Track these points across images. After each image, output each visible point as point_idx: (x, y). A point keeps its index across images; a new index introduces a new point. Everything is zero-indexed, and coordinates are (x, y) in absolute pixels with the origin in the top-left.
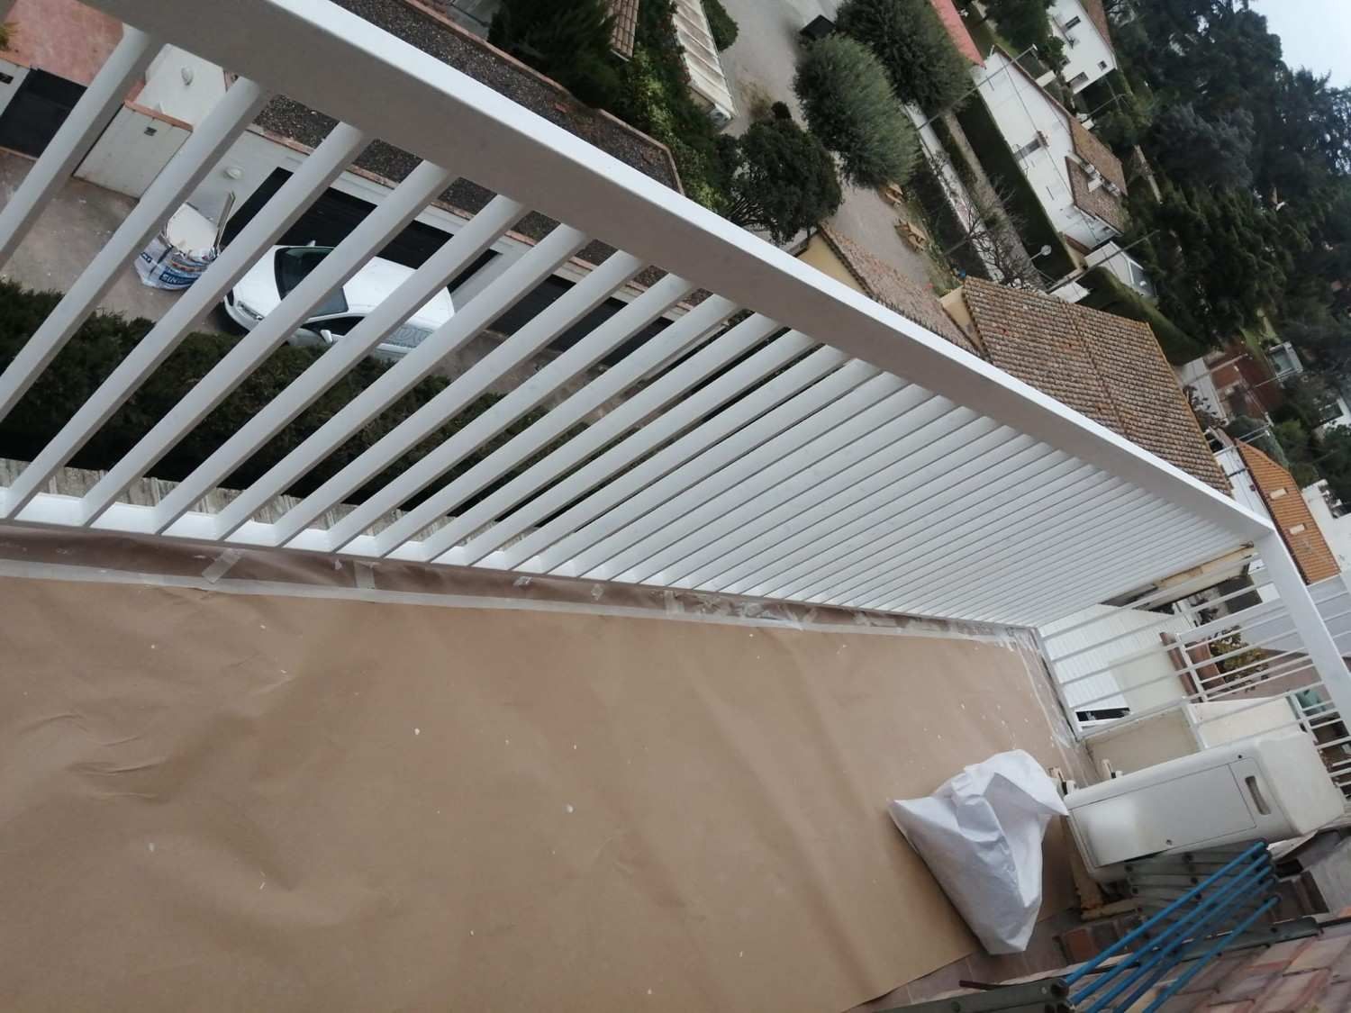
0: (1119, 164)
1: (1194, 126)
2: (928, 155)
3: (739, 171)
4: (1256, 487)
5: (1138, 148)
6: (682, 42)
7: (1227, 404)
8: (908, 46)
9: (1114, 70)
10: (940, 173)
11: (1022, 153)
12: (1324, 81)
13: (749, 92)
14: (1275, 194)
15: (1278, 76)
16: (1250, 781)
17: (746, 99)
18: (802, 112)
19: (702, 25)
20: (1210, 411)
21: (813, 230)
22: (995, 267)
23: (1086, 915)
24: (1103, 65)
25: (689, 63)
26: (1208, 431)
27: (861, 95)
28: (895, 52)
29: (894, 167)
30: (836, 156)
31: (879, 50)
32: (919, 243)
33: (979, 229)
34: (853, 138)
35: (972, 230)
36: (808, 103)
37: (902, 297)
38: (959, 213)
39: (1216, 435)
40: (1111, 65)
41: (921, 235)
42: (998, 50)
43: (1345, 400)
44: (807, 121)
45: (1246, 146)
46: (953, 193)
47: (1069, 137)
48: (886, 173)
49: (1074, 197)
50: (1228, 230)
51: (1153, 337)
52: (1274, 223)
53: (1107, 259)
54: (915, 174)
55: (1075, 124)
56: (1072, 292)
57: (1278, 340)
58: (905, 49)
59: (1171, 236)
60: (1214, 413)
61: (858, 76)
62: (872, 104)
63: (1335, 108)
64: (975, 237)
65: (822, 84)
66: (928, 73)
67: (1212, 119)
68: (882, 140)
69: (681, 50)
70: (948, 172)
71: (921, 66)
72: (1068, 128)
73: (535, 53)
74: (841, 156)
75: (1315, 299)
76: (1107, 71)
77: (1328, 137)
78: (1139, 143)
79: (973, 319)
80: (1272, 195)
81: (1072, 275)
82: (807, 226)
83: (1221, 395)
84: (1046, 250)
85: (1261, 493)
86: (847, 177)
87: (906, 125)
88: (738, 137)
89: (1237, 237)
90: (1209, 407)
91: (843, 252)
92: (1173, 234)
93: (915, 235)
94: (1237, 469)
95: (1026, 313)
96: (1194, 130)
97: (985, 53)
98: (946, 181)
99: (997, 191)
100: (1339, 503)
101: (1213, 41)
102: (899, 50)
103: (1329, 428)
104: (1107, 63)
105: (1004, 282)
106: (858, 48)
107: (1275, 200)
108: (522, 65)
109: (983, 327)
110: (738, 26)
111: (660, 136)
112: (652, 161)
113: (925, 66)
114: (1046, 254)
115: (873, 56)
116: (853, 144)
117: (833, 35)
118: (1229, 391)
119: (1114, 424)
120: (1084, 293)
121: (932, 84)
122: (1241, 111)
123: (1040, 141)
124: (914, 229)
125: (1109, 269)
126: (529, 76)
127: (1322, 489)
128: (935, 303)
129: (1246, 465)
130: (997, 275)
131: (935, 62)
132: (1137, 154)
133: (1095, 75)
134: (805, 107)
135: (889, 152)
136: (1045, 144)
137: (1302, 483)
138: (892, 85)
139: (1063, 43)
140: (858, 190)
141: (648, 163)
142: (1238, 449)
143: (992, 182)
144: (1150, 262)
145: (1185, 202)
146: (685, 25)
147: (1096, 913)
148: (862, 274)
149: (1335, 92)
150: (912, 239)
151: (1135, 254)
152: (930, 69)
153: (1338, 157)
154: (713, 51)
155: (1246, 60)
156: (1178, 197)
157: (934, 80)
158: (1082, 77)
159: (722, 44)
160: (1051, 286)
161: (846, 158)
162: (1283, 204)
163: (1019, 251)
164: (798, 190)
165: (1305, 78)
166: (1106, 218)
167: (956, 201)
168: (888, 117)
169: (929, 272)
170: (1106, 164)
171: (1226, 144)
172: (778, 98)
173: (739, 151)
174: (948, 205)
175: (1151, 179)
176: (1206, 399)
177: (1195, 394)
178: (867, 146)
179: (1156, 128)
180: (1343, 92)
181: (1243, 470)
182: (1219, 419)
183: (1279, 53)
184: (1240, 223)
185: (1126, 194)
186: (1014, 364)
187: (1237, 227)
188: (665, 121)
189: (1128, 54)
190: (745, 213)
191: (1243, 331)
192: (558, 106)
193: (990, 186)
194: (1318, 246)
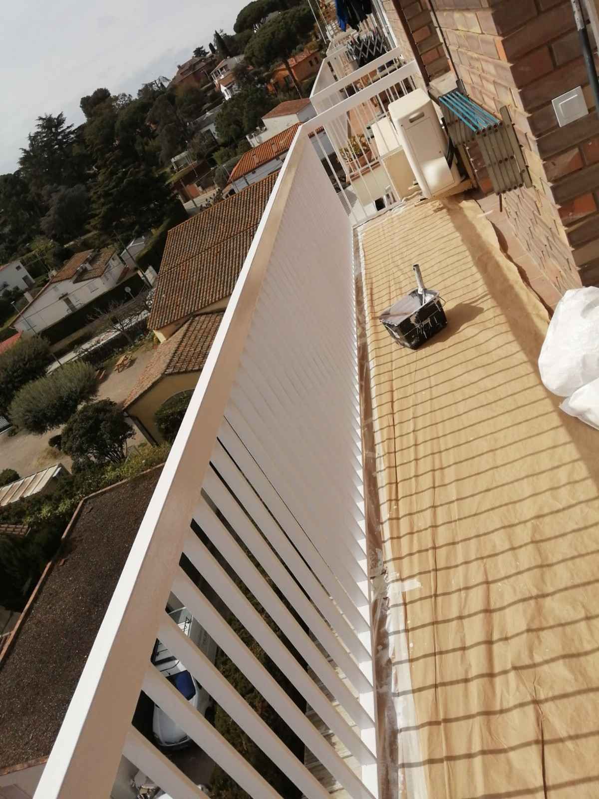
0: (76, 255)
1: (52, 216)
2: (77, 358)
3: (93, 459)
4: (253, 171)
5: (65, 246)
6: (17, 499)
7: (207, 190)
8: (13, 373)
9: (21, 262)
10: (86, 350)
11: (72, 307)
12: (25, 151)
13: (43, 461)
14: (88, 172)
15: (22, 174)
16: (412, 121)
17: (47, 462)
18: (55, 429)
19: (6, 489)
20: (212, 197)
21: (125, 414)
22: (140, 315)
23: (475, 186)
24: (18, 268)
25: (29, 494)
26: (224, 198)
27: (44, 395)
28: (16, 380)
29: (86, 374)
30: (80, 407)
31: (17, 388)
32: (127, 358)
33: (118, 326)
34: (69, 398)
35: (119, 330)
36: (49, 425)
37: (162, 362)
38: (110, 338)
39: (226, 193)
40: (18, 263)
41: (122, 358)
42: (12, 325)
43: (202, 129)
44: (60, 425)
45: (62, 188)
46: (98, 342)
47: (63, 282)
48: (89, 378)
49: (96, 277)
50: (111, 194)
51: (176, 227)
52: (107, 170)
53: (131, 257)
54: (89, 362)
55: (55, 280)
56: (150, 275)
57: (171, 166)
58: (15, 374)
59: (116, 225)
60: (214, 195)
61: (34, 398)
62: (50, 389)
63: (40, 144)
64: (123, 328)
65: (38, 418)
66: (29, 360)
67: (47, 209)
68: (71, 381)
69: (22, 499)
70: (86, 346)
71: (25, 365)
72: (57, 284)
73: (29, 581)
74: (80, 404)
75: (146, 148)
76: (21, 266)
77: (57, 146)
78: (62, 245)
79: (171, 323)
80: (89, 173)
81: (141, 275)
82: (123, 417)
83: (203, 193)
84: (128, 290)
85: (256, 168)
86: (92, 400)
87: (61, 369)
88: (73, 461)
89: (115, 189)
90: (211, 198)
91: (138, 396)
92: (114, 223)
93: (123, 361)
94: (244, 181)
95: (166, 296)
96: (54, 216)
97: (14, 332)
98: (91, 347)
99: (97, 318)
100: (258, 128)
101: (3, 210)
102: (16, 377)
103: (218, 136)
104: (17, 265)
105: (149, 310)
106: (17, 399)
107: (92, 172)
108: (37, 587)
109: (176, 317)
110: (5, 469)
111: (74, 506)
112: (91, 507)
113: (25, 362)
114: (130, 289)
115: (21, 390)
116: (73, 397)
117: (9, 414)
118: (200, 189)
119: (225, 244)
120: (151, 268)
121: (36, 358)
122: (43, 192)
123: (65, 298)
124: (120, 362)
125: (136, 255)
126: (44, 583)
127: (251, 137)
128: (164, 344)
129: (242, 176)
130: (144, 314)
131: (23, 357)
132: (69, 246)
133: (24, 272)
134: (52, 427)
135: (77, 377)
136: (67, 294)
137: (249, 147)
138: (37, 379)
139: (6, 290)
140: (99, 394)
141: (92, 509)
142: (234, 181)
143: (91, 321)
144: (131, 235)
145: (96, 218)
146: (6, 499)
147: (474, 182)
148: (150, 384)
149: (31, 145)
150: (125, 362)
151: (127, 242)
152: (26, 359)
153: (67, 141)
154: (21, 482)
155: (14, 192)
156: (93, 222)
157: (33, 356)
158: (25, 279)
159: (16, 477)
160: (148, 286)
161: (81, 401)
162: (94, 167)
163: (130, 304)
164: (102, 424)
165: (23, 161)
166: (107, 259)
167: (102, 340)
168: (57, 379)
169: (145, 351)
170: (77, 262)
171: (61, 200)
172: (46, 444)
173: (81, 460)
174: (105, 345)
175: (83, 238)
176: (207, 200)
177: (204, 205)
178: (74, 389)
179: (54, 237)
180: (31, 141)
181: (245, 178)
182: (217, 193)
183: (9, 175)
184: (107, 188)
185: (93, 250)
186: (196, 299)
187: (110, 189)
188: (65, 504)
189: (11, 255)
190: (117, 454)
191: (167, 183)
192: (61, 564)
193: (94, 322)
194: (116, 148)
